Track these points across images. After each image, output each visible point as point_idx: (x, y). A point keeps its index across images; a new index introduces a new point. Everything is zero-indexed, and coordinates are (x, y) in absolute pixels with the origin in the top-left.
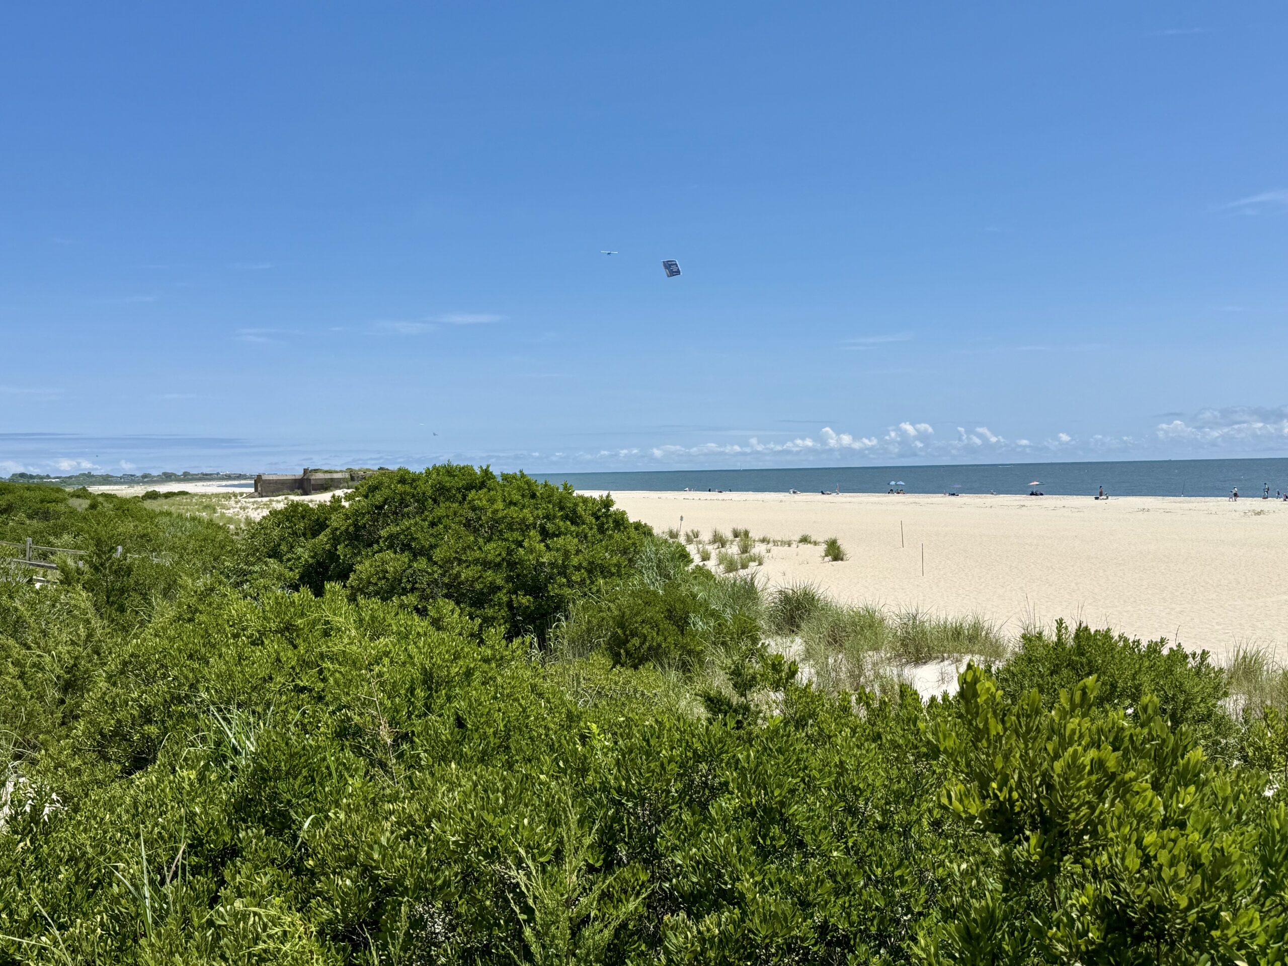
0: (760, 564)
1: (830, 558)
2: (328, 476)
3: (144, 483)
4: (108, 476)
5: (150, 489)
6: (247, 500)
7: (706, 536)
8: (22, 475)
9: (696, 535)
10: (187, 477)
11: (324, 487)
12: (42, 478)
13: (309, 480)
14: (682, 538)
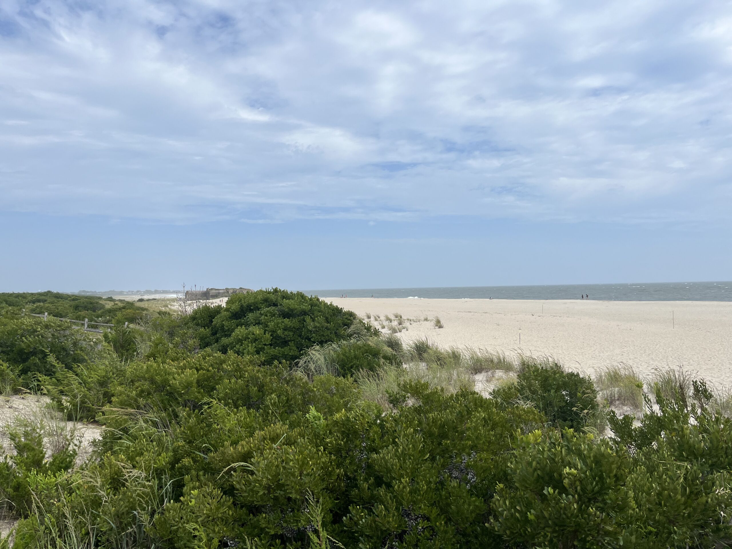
0: (407, 330)
1: (437, 327)
2: (217, 291)
4: (122, 292)
5: (140, 297)
7: (382, 318)
8: (84, 291)
9: (379, 318)
10: (156, 292)
11: (216, 296)
12: (92, 292)
13: (209, 293)
14: (372, 319)
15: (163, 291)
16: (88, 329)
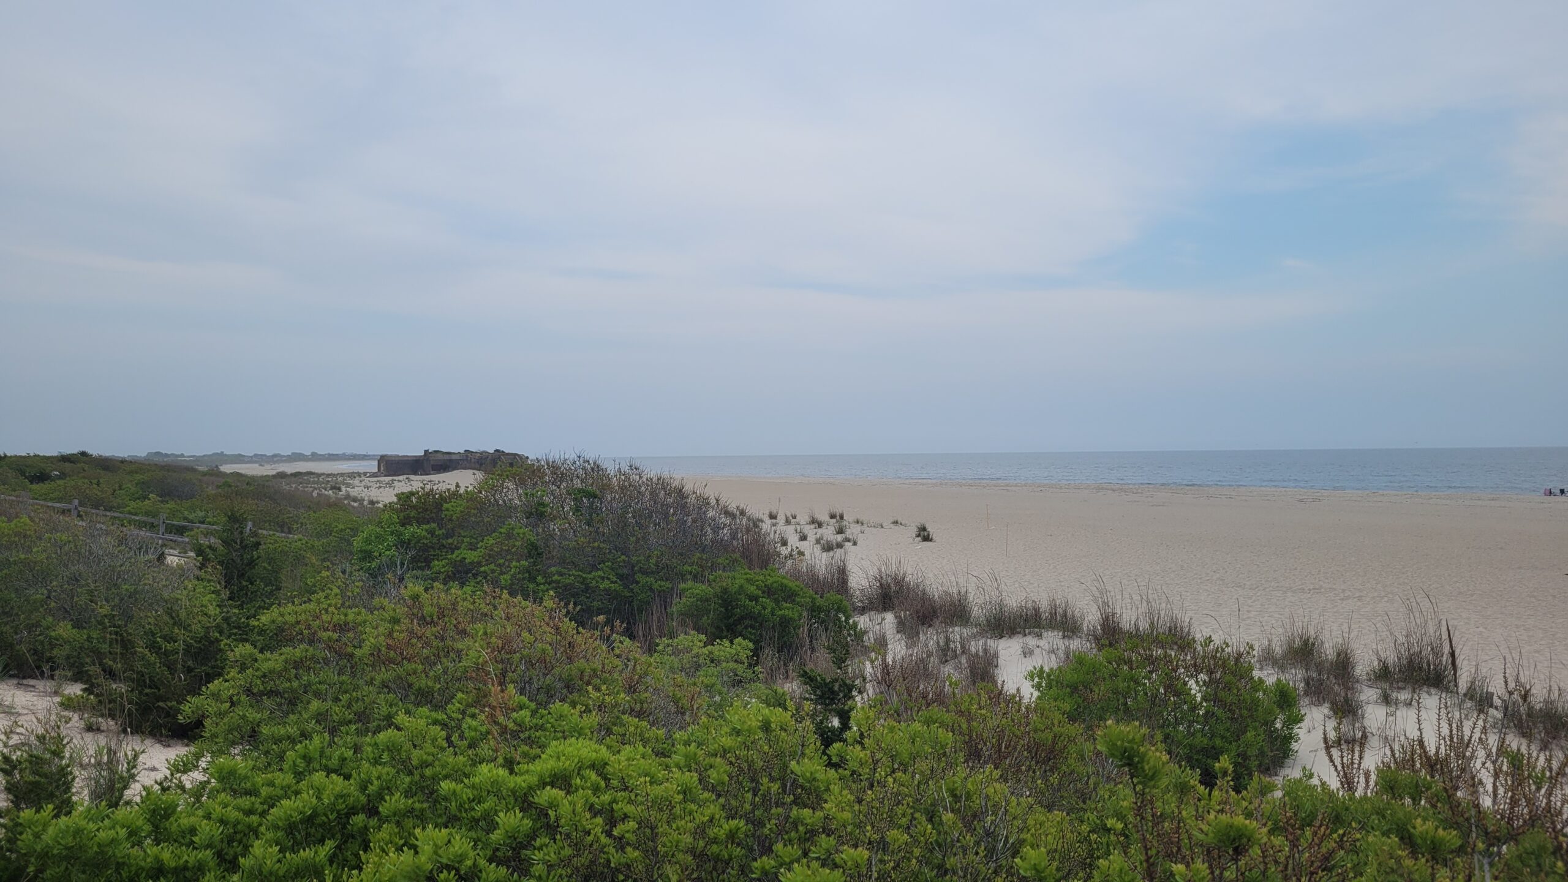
0: (855, 544)
1: (919, 539)
2: (447, 457)
3: (275, 462)
4: (238, 456)
5: (280, 470)
6: (371, 479)
7: (803, 518)
8: (158, 454)
9: (795, 517)
10: (314, 457)
11: (444, 468)
12: (176, 457)
13: (428, 460)
14: (781, 519)
15: (329, 455)
16: (167, 536)
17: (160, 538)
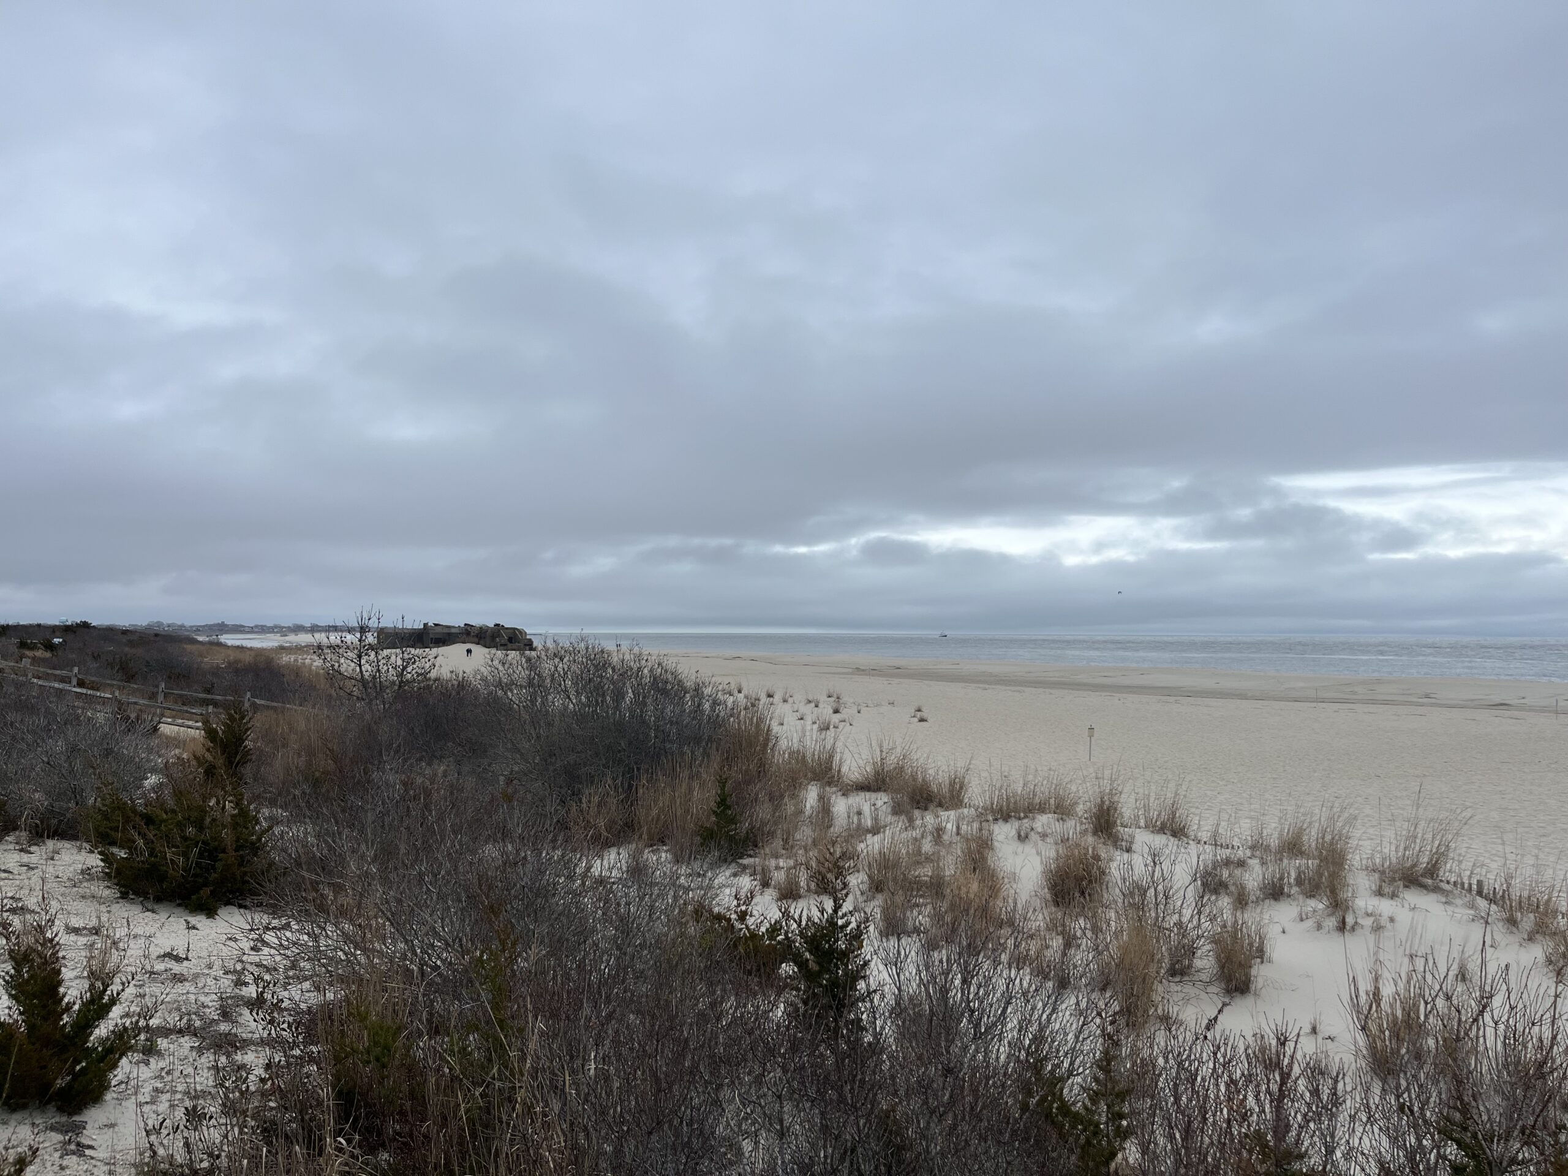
0: (851, 723)
1: (916, 720)
2: (446, 631)
4: (240, 627)
9: (792, 696)
11: (443, 642)
13: (427, 633)
16: (166, 705)
17: (159, 707)
